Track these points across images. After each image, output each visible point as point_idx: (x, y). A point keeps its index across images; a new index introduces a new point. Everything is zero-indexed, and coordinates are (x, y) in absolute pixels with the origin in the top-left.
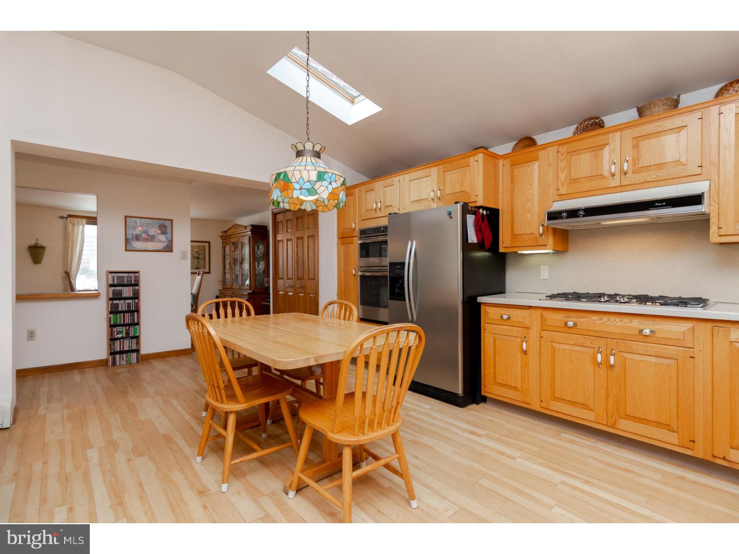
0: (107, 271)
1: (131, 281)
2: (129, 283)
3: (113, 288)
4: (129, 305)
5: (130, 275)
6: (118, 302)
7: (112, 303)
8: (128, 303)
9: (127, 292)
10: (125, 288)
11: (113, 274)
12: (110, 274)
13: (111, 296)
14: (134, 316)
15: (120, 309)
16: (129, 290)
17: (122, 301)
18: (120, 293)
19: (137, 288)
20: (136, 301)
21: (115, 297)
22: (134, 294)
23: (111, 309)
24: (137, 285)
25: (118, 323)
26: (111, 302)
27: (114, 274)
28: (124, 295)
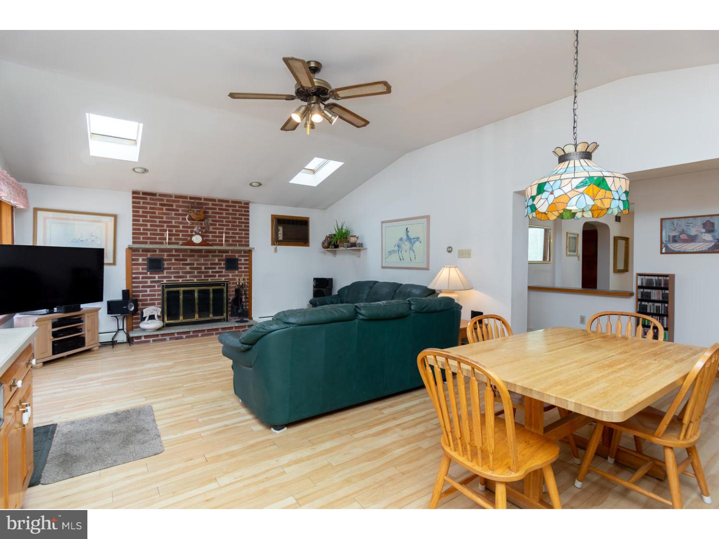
0: (637, 274)
1: (660, 284)
2: (658, 286)
3: (642, 290)
4: (658, 308)
5: (660, 278)
6: (646, 303)
7: (641, 303)
8: (657, 306)
9: (655, 295)
10: (653, 290)
11: (641, 277)
12: (639, 277)
13: (640, 297)
14: (663, 320)
15: (648, 311)
16: (658, 294)
17: (650, 304)
18: (649, 295)
19: (667, 292)
20: (666, 305)
21: (644, 298)
22: (663, 297)
23: (639, 309)
24: (667, 289)
25: (646, 324)
26: (639, 303)
27: (643, 277)
28: (653, 297)
